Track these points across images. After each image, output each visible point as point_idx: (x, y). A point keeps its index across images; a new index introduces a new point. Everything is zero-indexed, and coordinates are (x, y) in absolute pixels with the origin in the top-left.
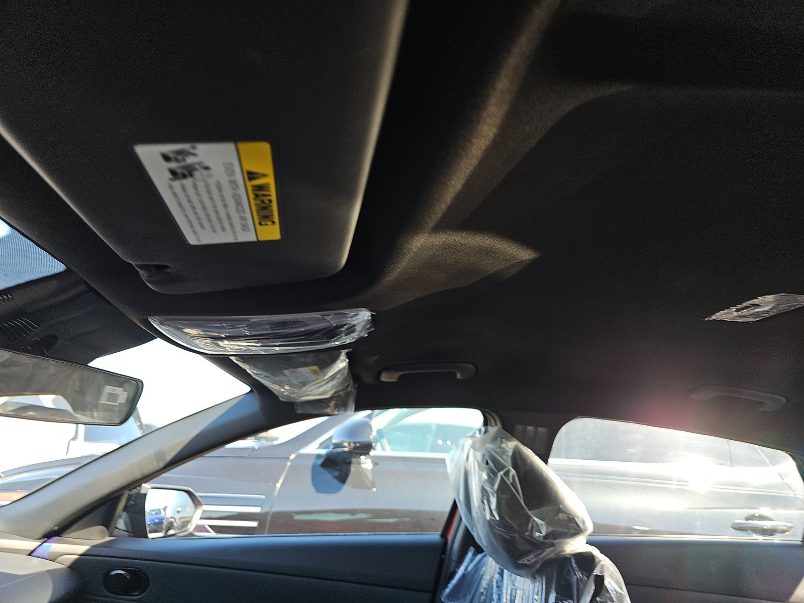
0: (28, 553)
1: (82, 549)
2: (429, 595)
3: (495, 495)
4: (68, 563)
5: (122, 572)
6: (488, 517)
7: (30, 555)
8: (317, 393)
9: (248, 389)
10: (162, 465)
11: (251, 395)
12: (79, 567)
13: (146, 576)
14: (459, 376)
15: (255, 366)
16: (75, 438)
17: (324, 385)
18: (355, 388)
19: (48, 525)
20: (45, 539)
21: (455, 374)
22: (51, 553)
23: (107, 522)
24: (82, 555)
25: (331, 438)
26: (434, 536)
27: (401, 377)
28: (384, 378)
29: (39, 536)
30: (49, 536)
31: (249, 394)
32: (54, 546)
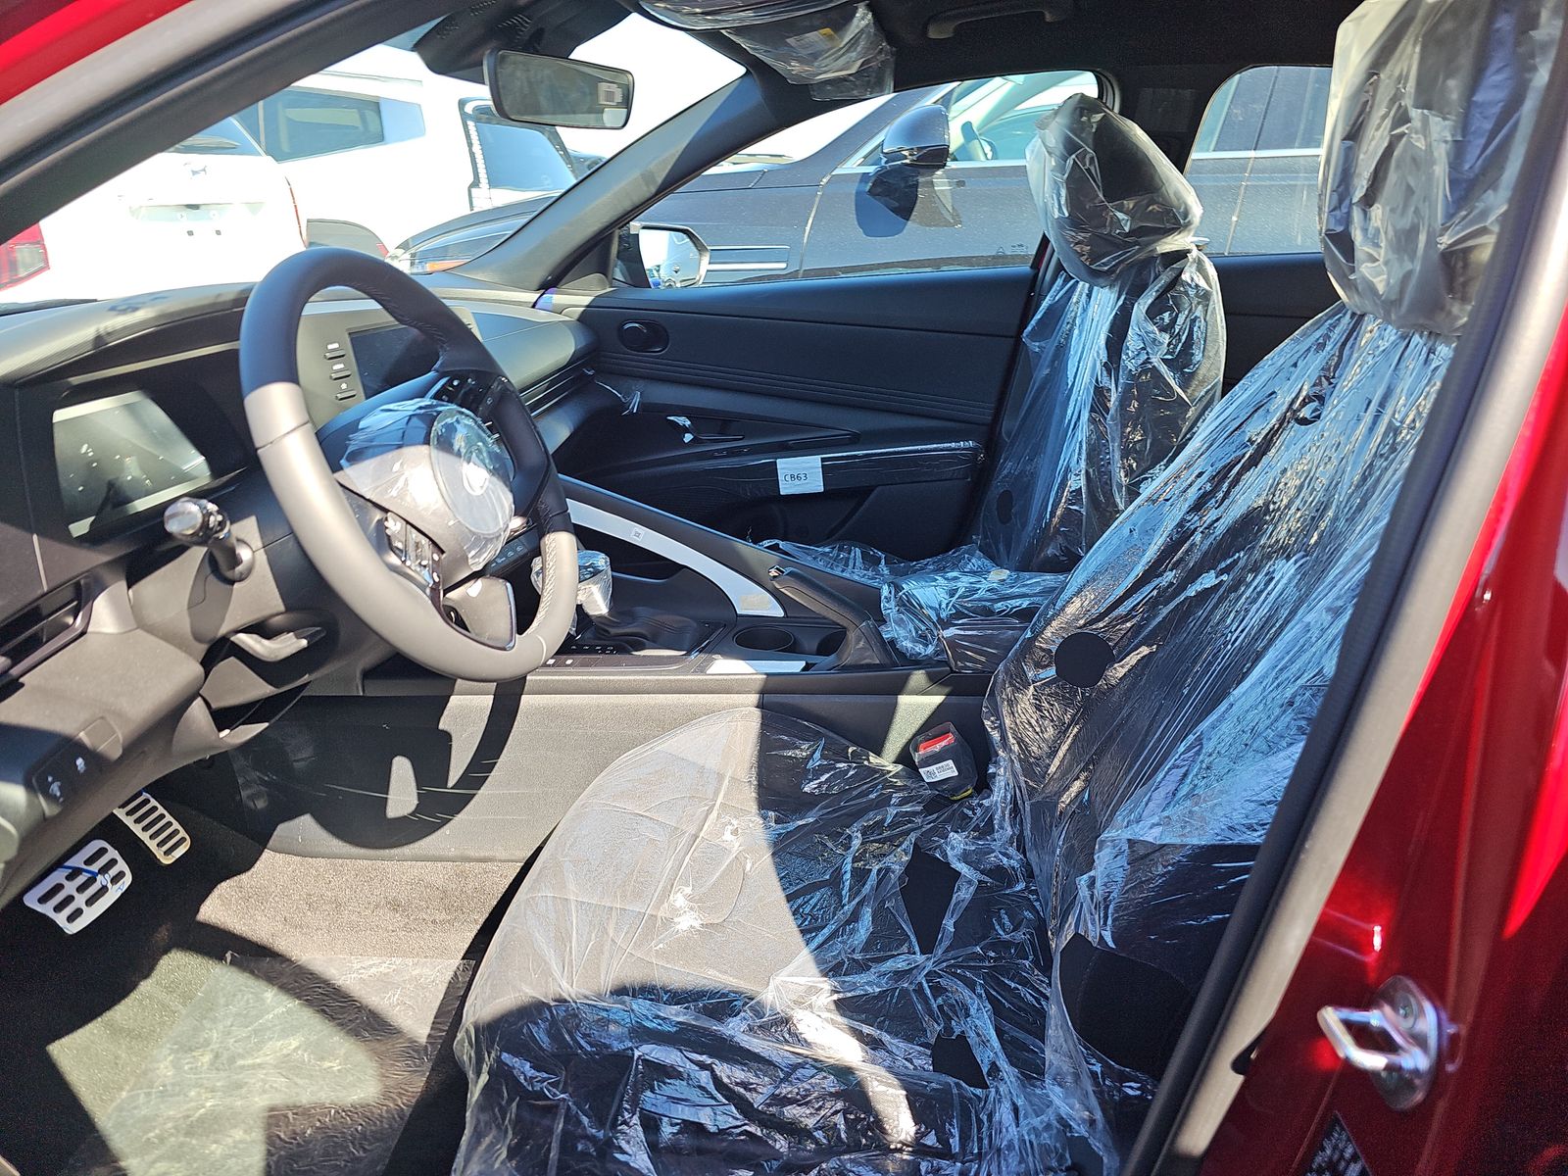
0: (531, 305)
1: (587, 300)
2: (1012, 341)
3: (1065, 185)
4: (576, 316)
5: (637, 325)
6: (1057, 215)
7: (533, 306)
8: (835, 68)
9: (742, 70)
10: (653, 190)
11: (748, 80)
12: (588, 319)
13: (663, 328)
14: (1048, 17)
15: (752, 39)
16: (476, 183)
17: (843, 54)
18: (893, 54)
19: (541, 273)
20: (543, 291)
21: (1043, 14)
22: (554, 305)
23: (603, 269)
24: (588, 306)
25: (881, 145)
26: (1025, 268)
27: (957, 30)
28: (933, 33)
29: (536, 287)
30: (546, 286)
31: (745, 78)
32: (556, 298)
